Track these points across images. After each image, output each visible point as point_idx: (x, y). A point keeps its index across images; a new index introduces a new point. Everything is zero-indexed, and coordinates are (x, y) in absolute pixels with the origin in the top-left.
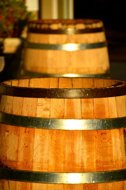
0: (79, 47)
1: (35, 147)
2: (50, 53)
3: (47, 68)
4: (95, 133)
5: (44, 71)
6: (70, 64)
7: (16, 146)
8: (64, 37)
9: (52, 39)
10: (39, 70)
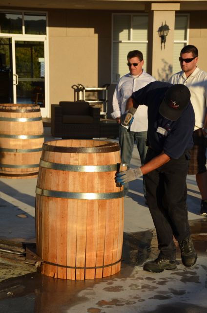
0: (28, 120)
1: (70, 182)
2: (12, 123)
3: (10, 132)
4: (105, 174)
5: (8, 134)
6: (24, 129)
7: (57, 182)
8: (20, 114)
9: (13, 115)
10: (5, 133)
